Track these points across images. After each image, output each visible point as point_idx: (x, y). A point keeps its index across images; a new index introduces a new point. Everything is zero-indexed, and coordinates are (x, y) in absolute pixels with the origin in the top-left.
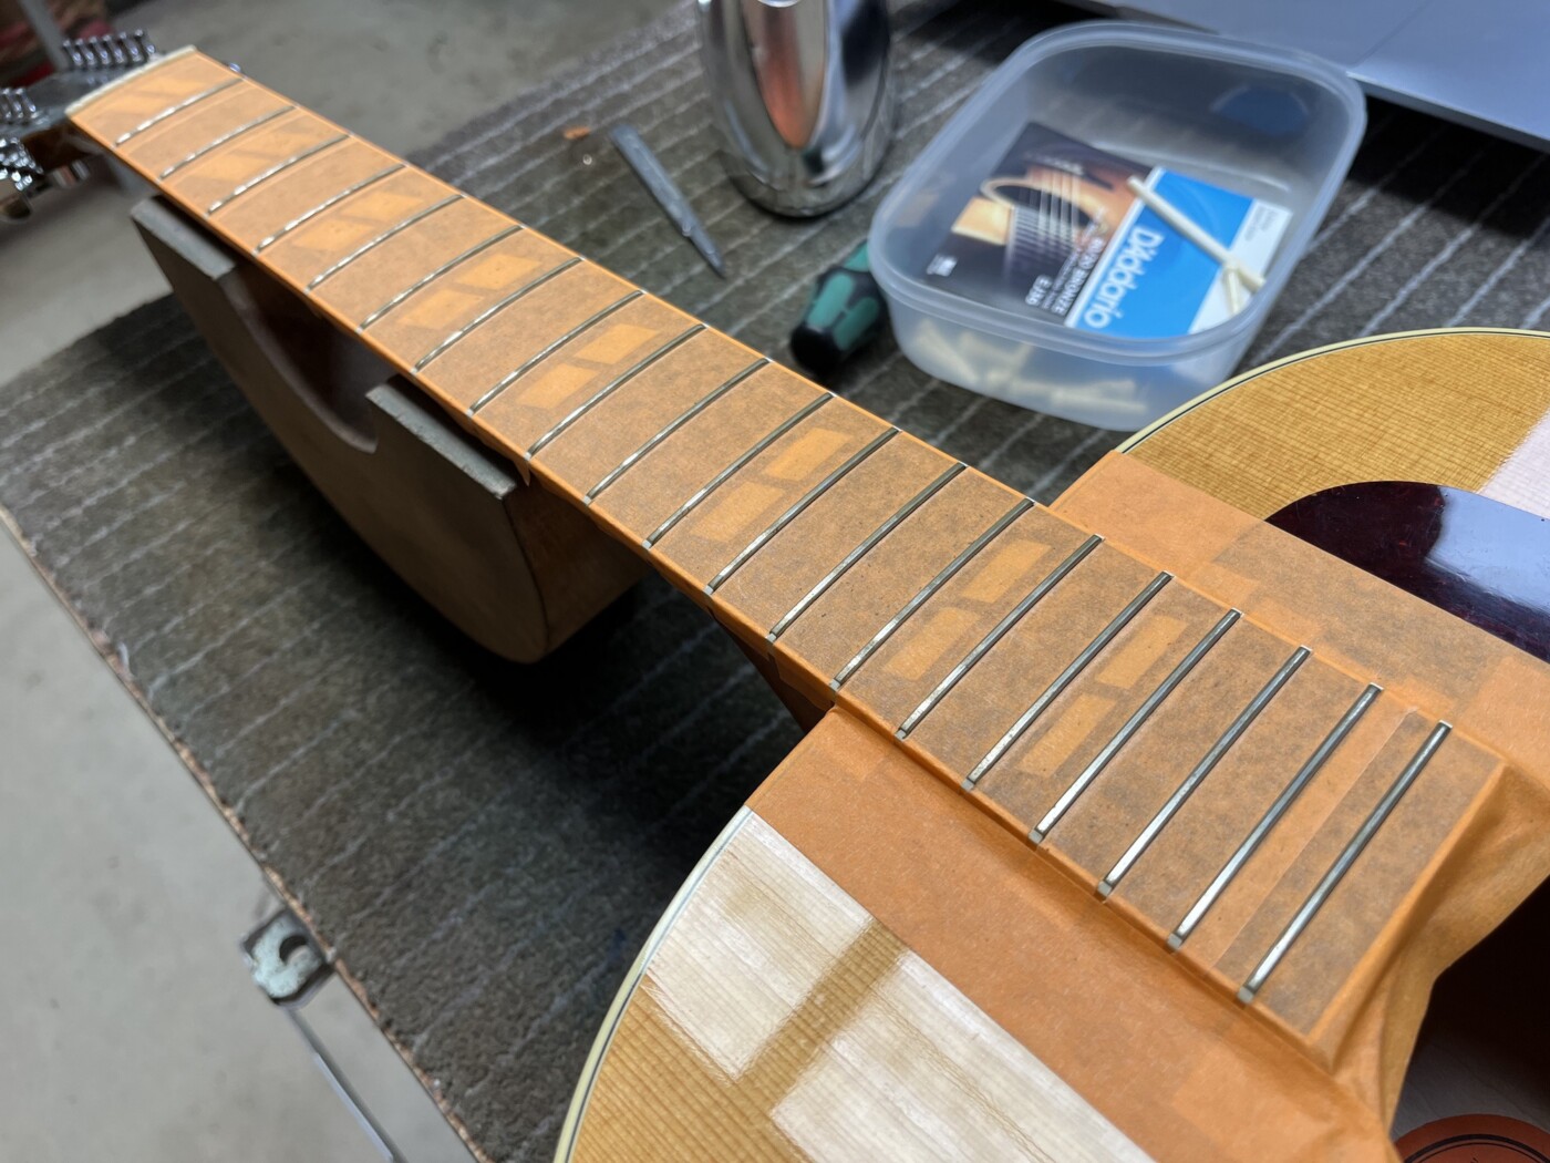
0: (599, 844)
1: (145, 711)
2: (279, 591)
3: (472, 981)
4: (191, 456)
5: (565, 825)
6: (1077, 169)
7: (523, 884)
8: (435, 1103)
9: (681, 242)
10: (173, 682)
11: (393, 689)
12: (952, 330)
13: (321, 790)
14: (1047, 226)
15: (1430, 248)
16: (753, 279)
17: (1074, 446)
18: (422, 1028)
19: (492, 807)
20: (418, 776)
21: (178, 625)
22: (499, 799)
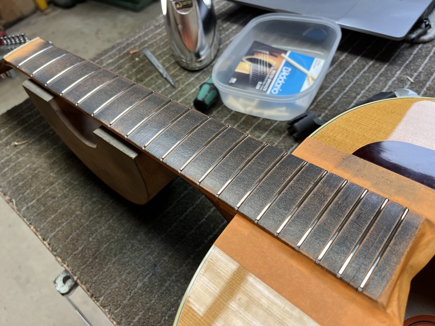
0: (148, 242)
1: (20, 217)
2: (56, 181)
3: (115, 282)
4: (30, 146)
5: (139, 238)
6: (268, 53)
7: (128, 254)
8: (107, 316)
9: (163, 79)
10: (28, 208)
11: (90, 205)
12: (237, 97)
13: (71, 234)
14: (260, 68)
15: (362, 67)
16: (183, 88)
17: (271, 126)
18: (102, 296)
19: (118, 234)
20: (98, 228)
21: (28, 192)
22: (120, 232)
